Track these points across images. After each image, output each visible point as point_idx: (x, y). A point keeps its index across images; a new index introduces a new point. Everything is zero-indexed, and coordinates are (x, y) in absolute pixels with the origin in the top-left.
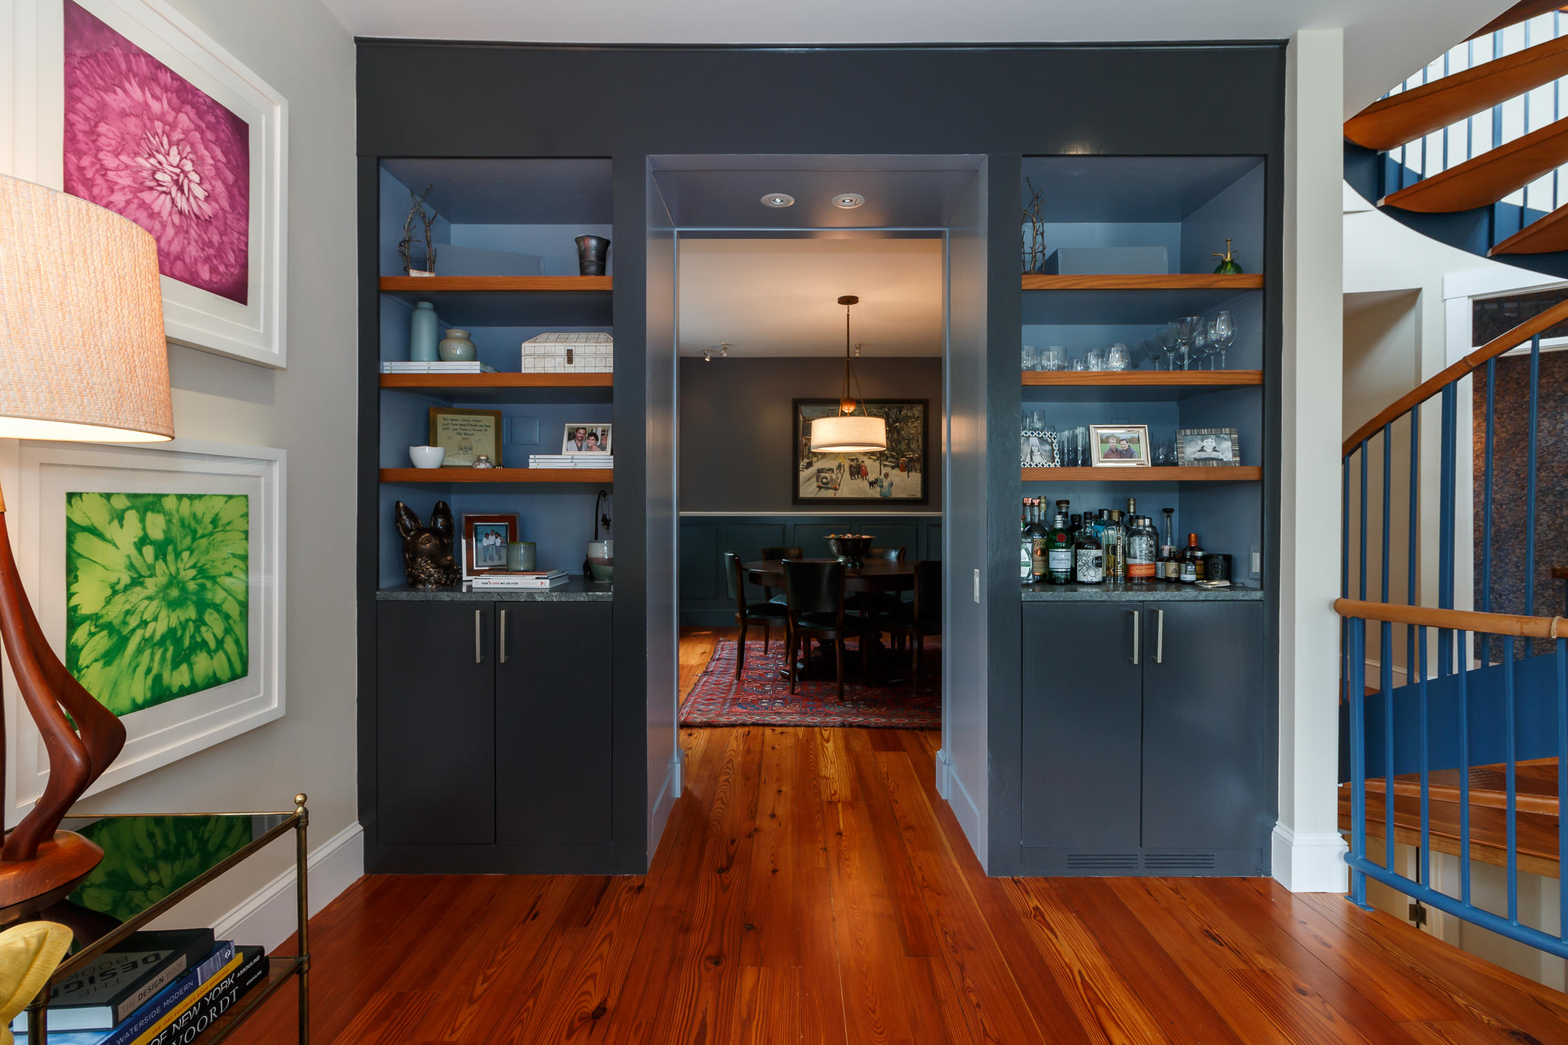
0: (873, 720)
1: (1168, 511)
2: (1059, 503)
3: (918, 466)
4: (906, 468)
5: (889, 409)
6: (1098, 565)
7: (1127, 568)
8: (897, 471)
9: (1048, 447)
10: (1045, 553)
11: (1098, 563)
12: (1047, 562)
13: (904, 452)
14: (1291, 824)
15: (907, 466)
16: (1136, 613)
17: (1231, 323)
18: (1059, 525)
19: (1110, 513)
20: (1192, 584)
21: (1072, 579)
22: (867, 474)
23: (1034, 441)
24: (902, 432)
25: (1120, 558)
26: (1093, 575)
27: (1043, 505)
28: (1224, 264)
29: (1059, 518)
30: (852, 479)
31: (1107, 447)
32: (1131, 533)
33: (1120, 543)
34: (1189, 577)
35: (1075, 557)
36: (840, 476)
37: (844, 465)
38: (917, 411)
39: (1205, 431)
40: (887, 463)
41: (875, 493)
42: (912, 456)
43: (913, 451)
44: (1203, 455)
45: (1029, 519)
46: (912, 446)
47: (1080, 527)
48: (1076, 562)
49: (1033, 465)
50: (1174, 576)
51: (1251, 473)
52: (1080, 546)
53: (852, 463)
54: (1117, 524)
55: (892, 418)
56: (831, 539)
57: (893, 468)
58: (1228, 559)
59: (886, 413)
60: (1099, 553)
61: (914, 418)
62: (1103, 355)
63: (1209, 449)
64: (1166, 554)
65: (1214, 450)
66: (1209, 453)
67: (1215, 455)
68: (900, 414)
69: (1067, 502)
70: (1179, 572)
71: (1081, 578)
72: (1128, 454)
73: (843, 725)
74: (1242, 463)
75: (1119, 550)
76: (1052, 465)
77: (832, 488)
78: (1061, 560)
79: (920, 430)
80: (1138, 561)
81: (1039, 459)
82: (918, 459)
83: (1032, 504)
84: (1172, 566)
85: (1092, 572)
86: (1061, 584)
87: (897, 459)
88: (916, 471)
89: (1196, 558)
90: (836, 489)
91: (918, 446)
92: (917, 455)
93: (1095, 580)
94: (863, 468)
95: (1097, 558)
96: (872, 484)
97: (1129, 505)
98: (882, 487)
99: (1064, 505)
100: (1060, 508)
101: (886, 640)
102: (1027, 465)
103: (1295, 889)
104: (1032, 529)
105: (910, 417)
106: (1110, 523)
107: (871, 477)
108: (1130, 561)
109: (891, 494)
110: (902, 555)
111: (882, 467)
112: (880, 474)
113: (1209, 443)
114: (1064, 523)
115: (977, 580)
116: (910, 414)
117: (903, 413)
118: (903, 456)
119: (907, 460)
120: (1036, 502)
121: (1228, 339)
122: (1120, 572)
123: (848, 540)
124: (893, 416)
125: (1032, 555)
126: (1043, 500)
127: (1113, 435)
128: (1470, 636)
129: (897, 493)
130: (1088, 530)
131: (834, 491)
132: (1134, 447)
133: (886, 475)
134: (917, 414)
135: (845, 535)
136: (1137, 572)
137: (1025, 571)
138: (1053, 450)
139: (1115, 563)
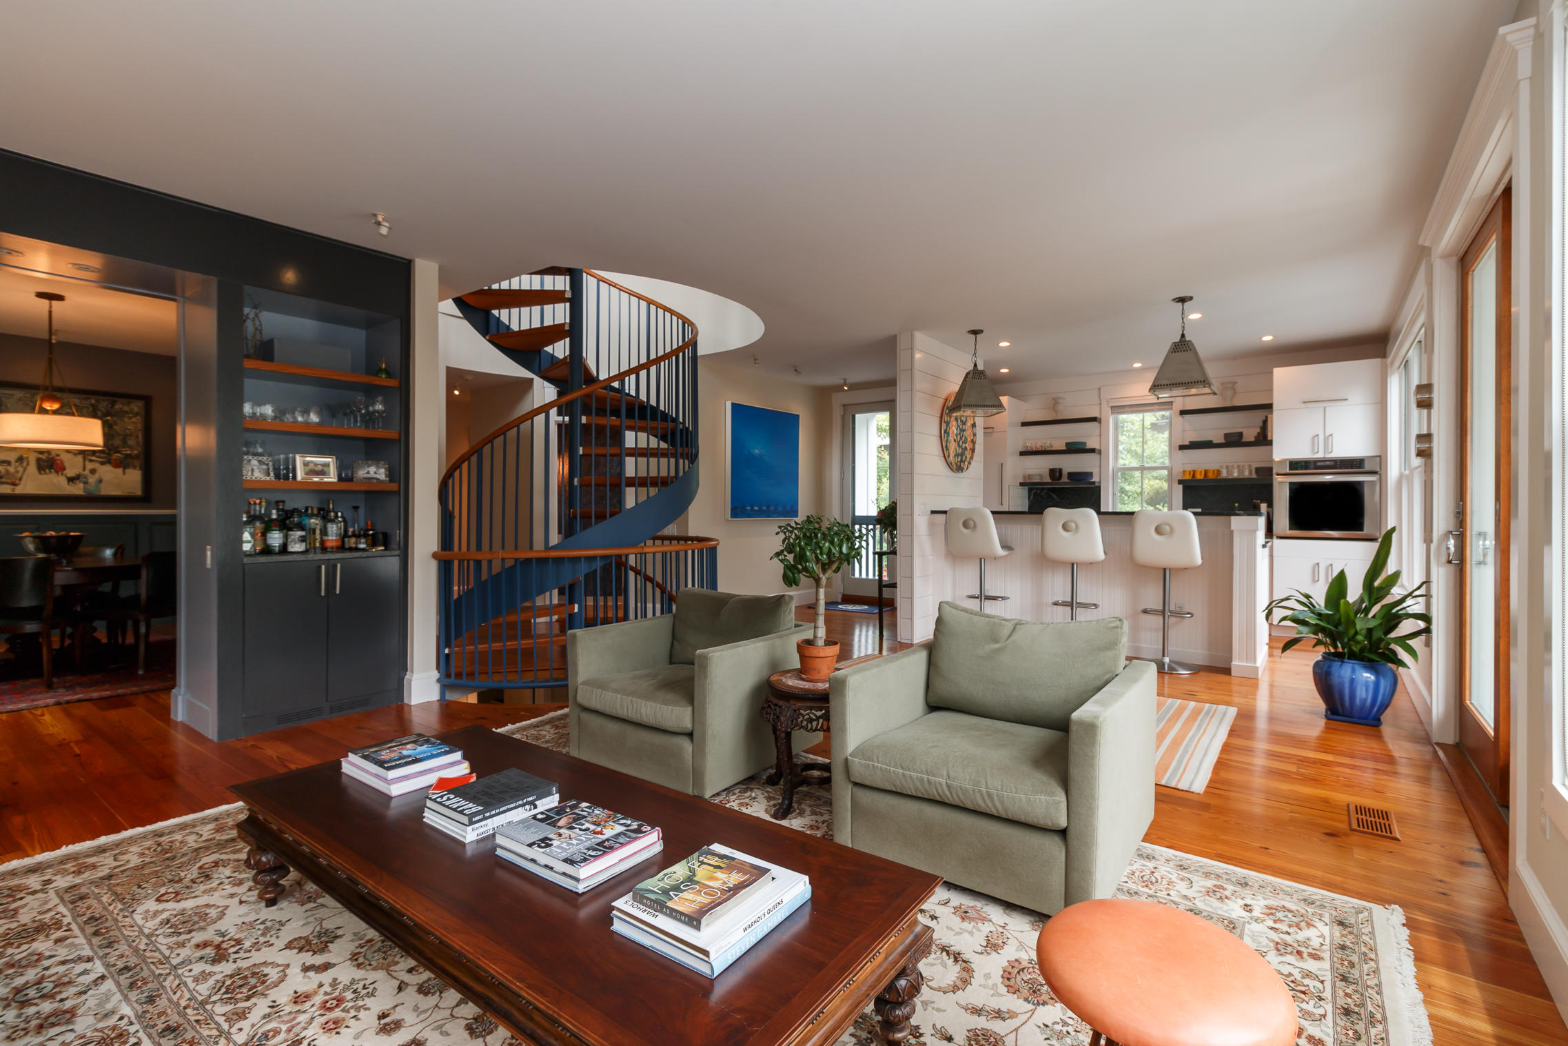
0: (95, 695)
1: (356, 508)
2: (277, 502)
3: (137, 463)
4: (123, 464)
5: (98, 401)
6: (302, 541)
7: (322, 542)
8: (108, 468)
9: (265, 467)
10: (264, 534)
11: (303, 539)
12: (265, 540)
13: (118, 447)
14: (412, 672)
15: (121, 463)
16: (323, 566)
17: (384, 403)
18: (274, 516)
19: (312, 508)
20: (364, 550)
21: (284, 549)
22: (64, 469)
23: (254, 462)
24: (116, 427)
25: (318, 536)
26: (298, 547)
27: (263, 504)
28: (380, 370)
29: (274, 511)
30: (41, 474)
31: (308, 468)
32: (326, 519)
33: (318, 527)
34: (362, 546)
35: (286, 537)
36: (20, 469)
37: (27, 458)
38: (137, 406)
39: (370, 462)
40: (93, 458)
41: (77, 489)
42: (129, 452)
43: (130, 447)
44: (368, 476)
45: (252, 513)
46: (130, 442)
47: (290, 518)
48: (287, 540)
49: (254, 478)
50: (354, 546)
51: (394, 487)
52: (291, 529)
53: (41, 456)
54: (317, 516)
55: (100, 410)
56: (26, 537)
57: (102, 463)
58: (385, 535)
59: (92, 405)
60: (303, 533)
61: (132, 413)
62: (306, 412)
63: (372, 473)
64: (350, 533)
65: (375, 473)
66: (372, 475)
67: (375, 476)
68: (112, 407)
69: (283, 502)
70: (356, 543)
71: (290, 549)
72: (322, 473)
73: (58, 704)
74: (391, 481)
75: (318, 532)
76: (268, 478)
77: (7, 483)
78: (275, 539)
79: (140, 426)
80: (330, 538)
81: (258, 475)
82: (137, 457)
83: (255, 503)
84: (353, 540)
85: (298, 545)
86: (276, 554)
87: (108, 454)
88: (135, 468)
89: (369, 535)
90: (14, 484)
91: (138, 443)
92: (136, 452)
93: (300, 550)
94: (59, 462)
95: (302, 537)
96: (71, 480)
97: (329, 504)
98: (86, 483)
99: (281, 504)
100: (278, 505)
101: (102, 635)
102: (249, 478)
103: (413, 703)
104: (252, 519)
105: (126, 412)
106: (312, 516)
107: (71, 472)
108: (325, 538)
109: (100, 492)
110: (120, 551)
111: (87, 462)
112: (84, 469)
113: (372, 469)
114: (279, 515)
115: (209, 553)
116: (126, 408)
117: (116, 407)
118: (118, 452)
119: (122, 456)
120: (258, 501)
121: (383, 412)
122: (318, 545)
123: (51, 537)
124: (103, 409)
125: (253, 535)
126: (264, 500)
127: (312, 462)
128: (472, 563)
129: (106, 491)
130: (296, 519)
131: (12, 487)
132: (325, 469)
133: (93, 471)
134: (136, 410)
135: (45, 532)
136: (329, 544)
137: (247, 547)
138: (268, 469)
139: (315, 540)
